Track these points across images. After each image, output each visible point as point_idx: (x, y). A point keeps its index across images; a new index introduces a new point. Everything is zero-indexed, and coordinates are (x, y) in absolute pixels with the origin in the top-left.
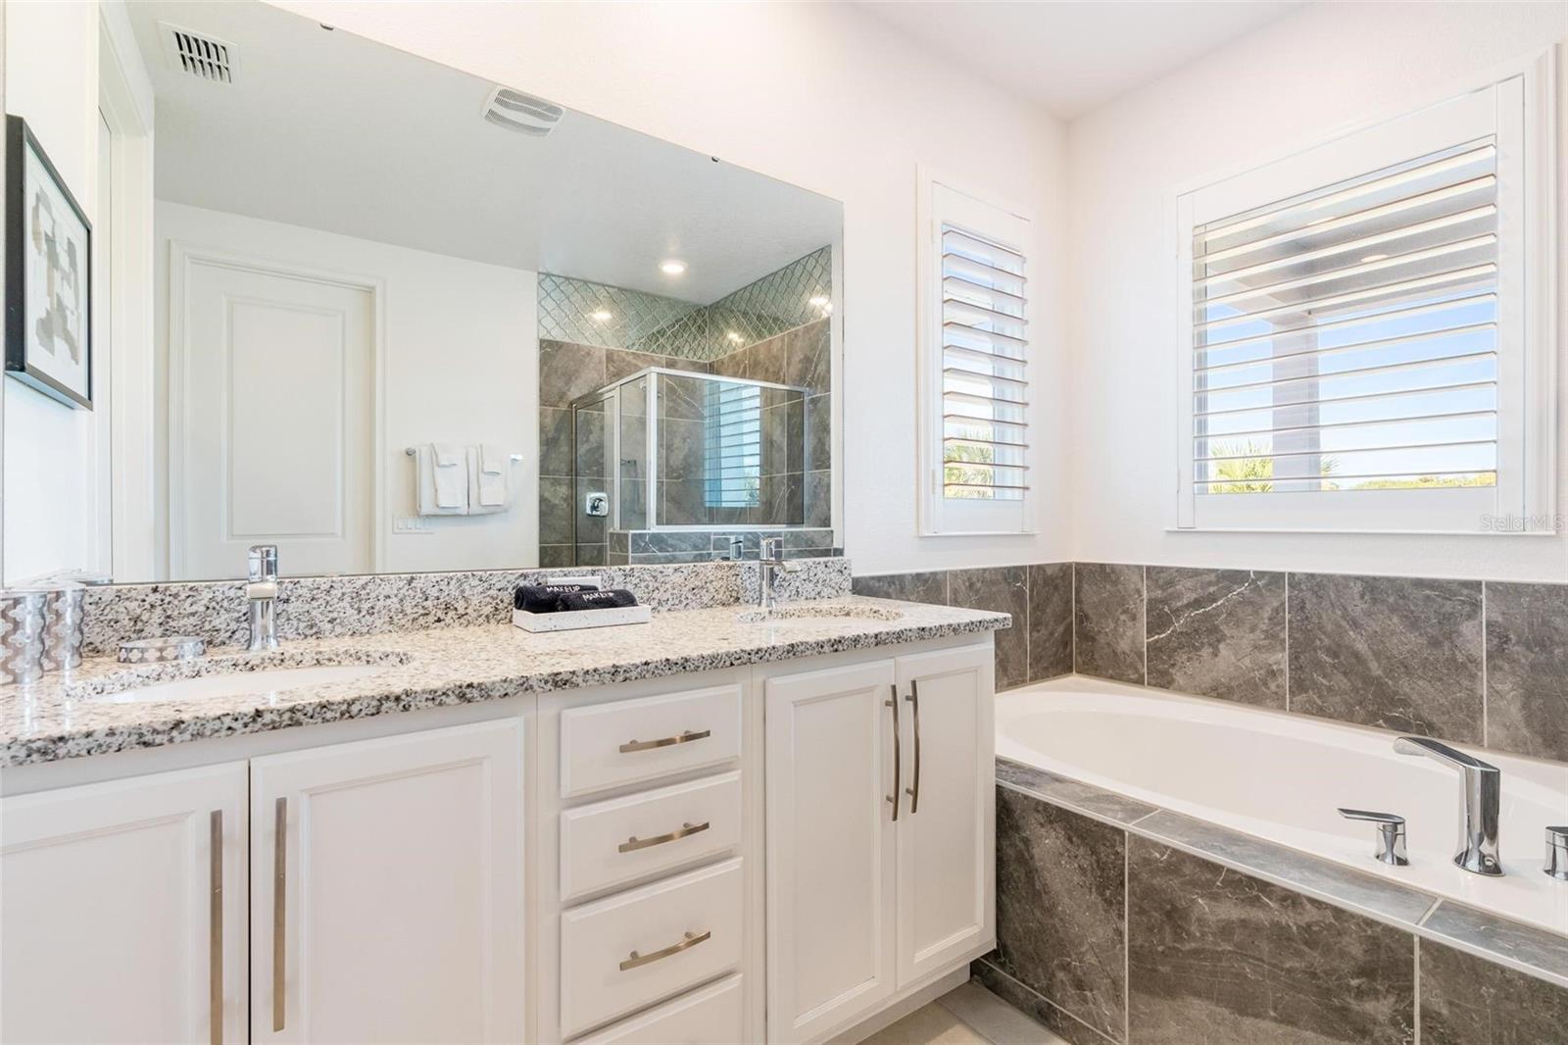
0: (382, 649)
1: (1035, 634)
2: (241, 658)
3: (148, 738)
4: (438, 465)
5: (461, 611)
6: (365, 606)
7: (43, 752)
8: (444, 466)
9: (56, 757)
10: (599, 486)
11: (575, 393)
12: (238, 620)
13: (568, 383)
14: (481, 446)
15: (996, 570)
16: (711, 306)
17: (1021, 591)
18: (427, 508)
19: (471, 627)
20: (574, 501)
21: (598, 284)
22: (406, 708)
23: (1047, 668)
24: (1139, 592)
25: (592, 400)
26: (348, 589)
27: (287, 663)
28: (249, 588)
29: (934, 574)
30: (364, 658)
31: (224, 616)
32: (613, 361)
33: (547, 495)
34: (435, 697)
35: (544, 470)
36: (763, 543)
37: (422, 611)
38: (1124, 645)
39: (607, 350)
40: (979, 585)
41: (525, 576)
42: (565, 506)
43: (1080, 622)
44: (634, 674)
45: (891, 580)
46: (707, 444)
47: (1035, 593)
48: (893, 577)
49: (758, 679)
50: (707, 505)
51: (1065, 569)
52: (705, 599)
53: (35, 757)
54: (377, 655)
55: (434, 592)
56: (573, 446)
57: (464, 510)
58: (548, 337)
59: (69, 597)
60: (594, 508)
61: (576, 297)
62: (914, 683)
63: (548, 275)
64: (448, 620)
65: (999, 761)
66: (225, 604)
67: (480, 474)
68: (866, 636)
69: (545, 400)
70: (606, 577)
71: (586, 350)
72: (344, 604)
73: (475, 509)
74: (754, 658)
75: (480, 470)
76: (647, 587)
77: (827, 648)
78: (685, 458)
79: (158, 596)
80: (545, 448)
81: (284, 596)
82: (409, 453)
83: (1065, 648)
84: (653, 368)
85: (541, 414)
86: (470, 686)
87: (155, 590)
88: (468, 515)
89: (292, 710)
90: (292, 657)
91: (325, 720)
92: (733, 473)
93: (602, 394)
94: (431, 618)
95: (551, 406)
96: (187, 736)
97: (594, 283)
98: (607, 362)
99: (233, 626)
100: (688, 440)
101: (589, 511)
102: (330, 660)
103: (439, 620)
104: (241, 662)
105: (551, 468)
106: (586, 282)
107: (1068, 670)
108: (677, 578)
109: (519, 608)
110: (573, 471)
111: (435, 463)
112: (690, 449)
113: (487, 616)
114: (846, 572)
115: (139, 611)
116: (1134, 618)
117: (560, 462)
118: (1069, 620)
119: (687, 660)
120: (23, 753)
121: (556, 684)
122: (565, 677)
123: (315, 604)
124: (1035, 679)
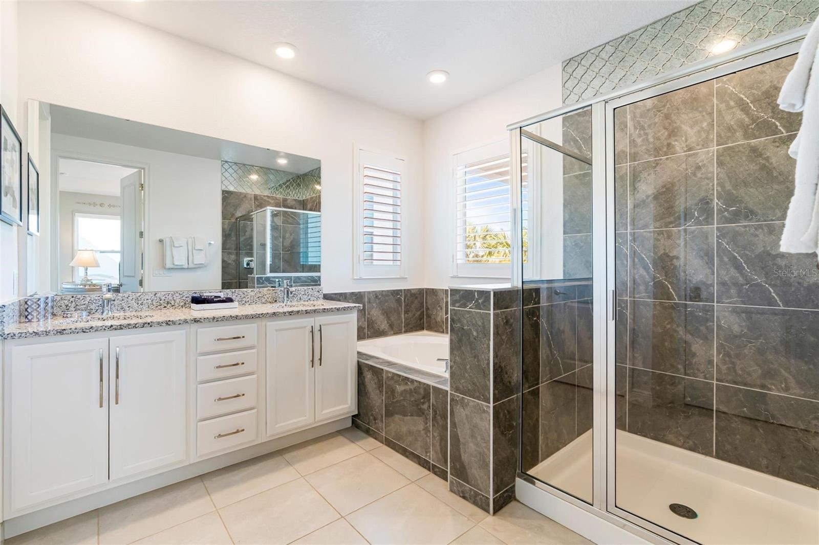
0: (145, 314)
1: (406, 315)
2: (101, 317)
3: (84, 330)
4: (174, 246)
5: (173, 304)
6: (140, 302)
7: (60, 332)
8: (176, 247)
9: (63, 334)
10: (251, 255)
11: (239, 214)
12: (98, 306)
13: (235, 210)
14: (194, 238)
15: (388, 291)
16: (303, 175)
17: (400, 299)
18: (169, 265)
19: (176, 309)
20: (238, 262)
21: (250, 165)
22: (151, 326)
23: (411, 328)
24: (443, 299)
25: (247, 217)
26: (134, 297)
27: (115, 319)
28: (104, 296)
29: (360, 293)
30: (139, 317)
31: (94, 305)
32: (258, 200)
33: (225, 259)
34: (159, 324)
35: (224, 248)
36: (285, 281)
37: (159, 304)
38: (439, 319)
39: (255, 195)
40: (380, 296)
41: (196, 293)
42: (234, 264)
43: (427, 310)
44: (220, 320)
45: (341, 294)
46: (302, 236)
47: (406, 299)
48: (341, 293)
49: (264, 323)
50: (302, 263)
51: (421, 291)
52: (263, 301)
53: (58, 333)
54: (143, 316)
55: (163, 298)
56: (238, 237)
57: (186, 266)
58: (226, 189)
59: (50, 298)
60: (248, 264)
61: (240, 172)
62: (320, 326)
63: (226, 162)
64: (168, 307)
65: (359, 353)
66: (94, 301)
67: (194, 251)
68: (302, 311)
69: (224, 217)
70: (225, 293)
71: (244, 195)
72: (133, 301)
73: (191, 265)
74: (261, 316)
75: (194, 248)
76: (241, 297)
77: (287, 314)
78: (292, 242)
79: (73, 299)
80: (224, 238)
81: (113, 299)
82: (161, 241)
83: (421, 320)
84: (268, 207)
85: (223, 223)
86: (169, 321)
87: (73, 297)
88: (188, 268)
89: (120, 325)
90: (117, 317)
91: (129, 328)
92: (314, 249)
93: (252, 215)
94: (162, 306)
95: (227, 220)
96: (94, 330)
97: (247, 165)
98: (254, 200)
99: (97, 308)
100: (293, 234)
101: (245, 266)
102: (129, 318)
103: (165, 307)
104: (101, 318)
105: (227, 247)
106: (244, 165)
107: (422, 329)
108: (253, 294)
109: (192, 303)
110: (238, 248)
111: (173, 245)
112: (294, 239)
113: (182, 306)
114: (321, 292)
115: (68, 303)
116: (441, 309)
117: (232, 244)
118: (422, 310)
119: (237, 316)
120: (56, 332)
121: (195, 321)
122: (198, 319)
123: (123, 301)
124: (406, 332)
